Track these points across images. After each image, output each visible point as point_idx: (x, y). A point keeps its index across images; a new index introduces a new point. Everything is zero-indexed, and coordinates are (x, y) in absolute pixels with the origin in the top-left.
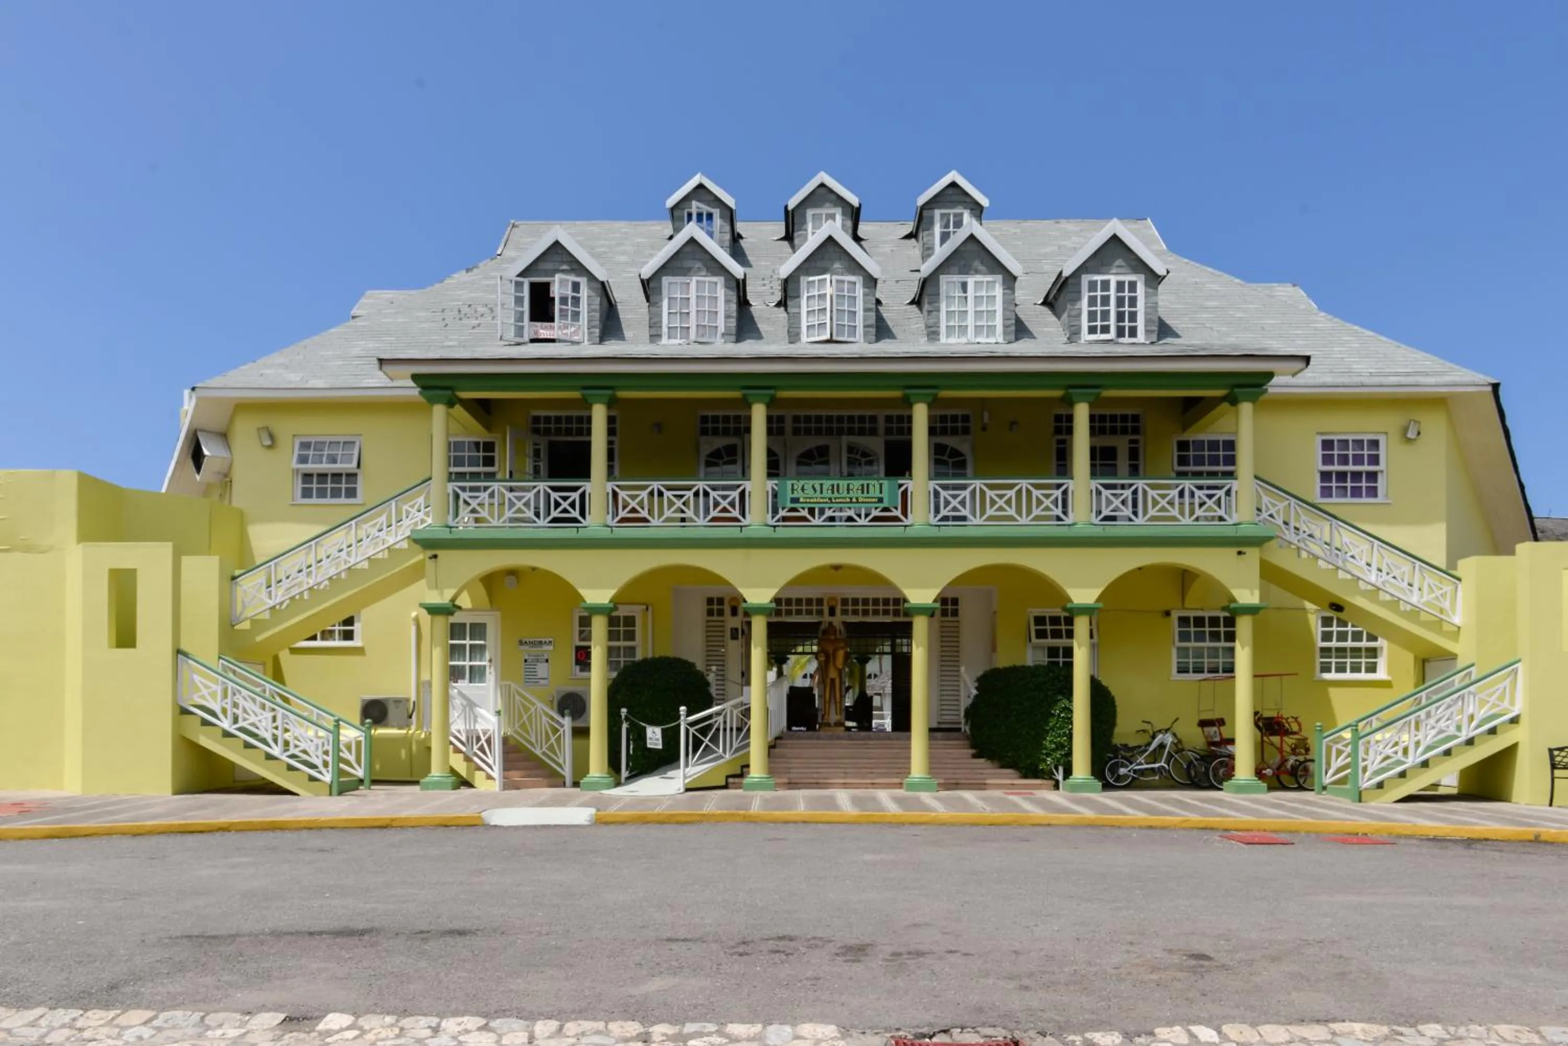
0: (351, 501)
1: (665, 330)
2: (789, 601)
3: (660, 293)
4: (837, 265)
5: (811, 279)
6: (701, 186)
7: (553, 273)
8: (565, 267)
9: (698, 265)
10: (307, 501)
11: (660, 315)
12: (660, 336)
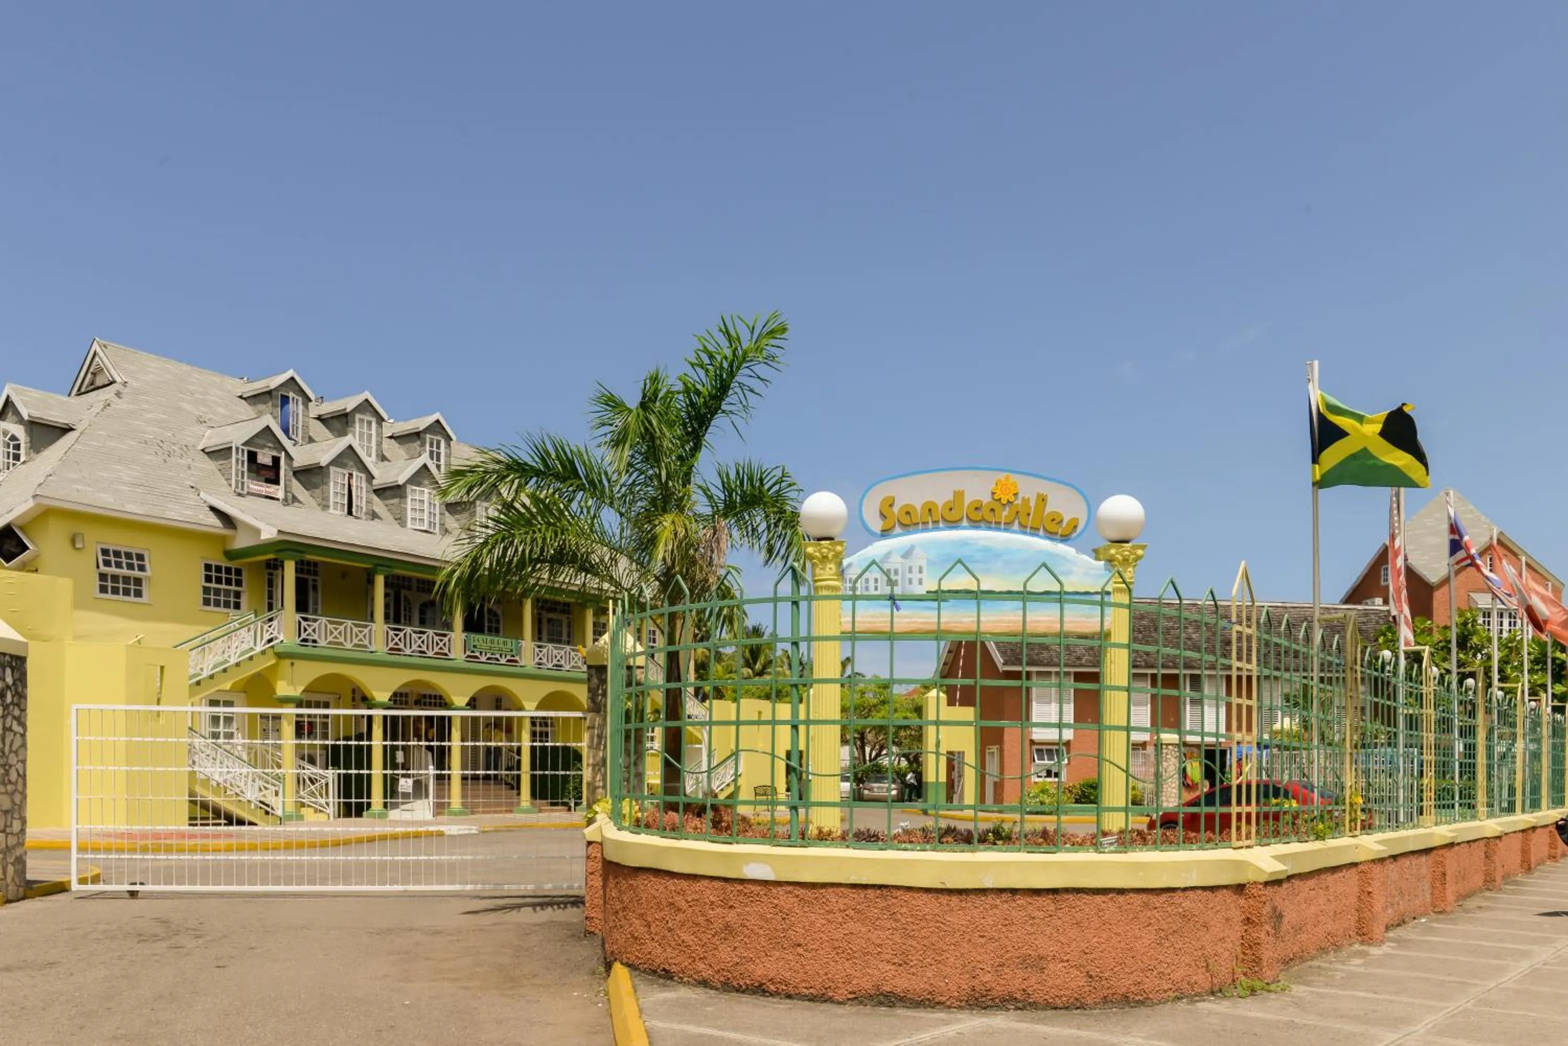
0: (138, 600)
1: (331, 504)
2: (401, 695)
3: (329, 477)
4: (426, 482)
5: (414, 488)
6: (292, 379)
7: (263, 447)
8: (270, 445)
9: (351, 463)
10: (104, 595)
11: (329, 492)
12: (328, 507)
